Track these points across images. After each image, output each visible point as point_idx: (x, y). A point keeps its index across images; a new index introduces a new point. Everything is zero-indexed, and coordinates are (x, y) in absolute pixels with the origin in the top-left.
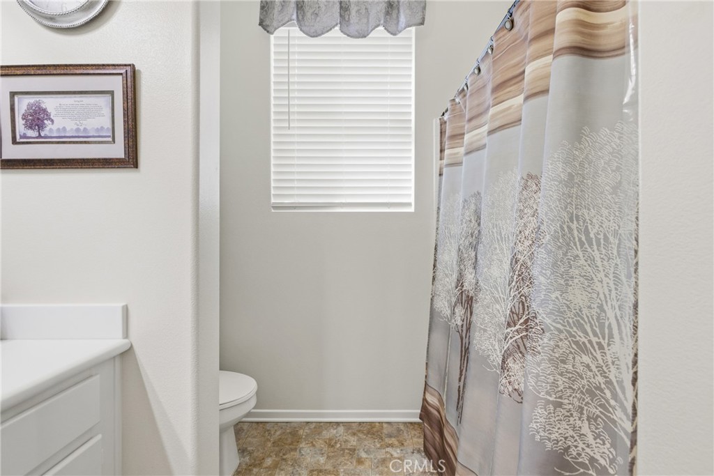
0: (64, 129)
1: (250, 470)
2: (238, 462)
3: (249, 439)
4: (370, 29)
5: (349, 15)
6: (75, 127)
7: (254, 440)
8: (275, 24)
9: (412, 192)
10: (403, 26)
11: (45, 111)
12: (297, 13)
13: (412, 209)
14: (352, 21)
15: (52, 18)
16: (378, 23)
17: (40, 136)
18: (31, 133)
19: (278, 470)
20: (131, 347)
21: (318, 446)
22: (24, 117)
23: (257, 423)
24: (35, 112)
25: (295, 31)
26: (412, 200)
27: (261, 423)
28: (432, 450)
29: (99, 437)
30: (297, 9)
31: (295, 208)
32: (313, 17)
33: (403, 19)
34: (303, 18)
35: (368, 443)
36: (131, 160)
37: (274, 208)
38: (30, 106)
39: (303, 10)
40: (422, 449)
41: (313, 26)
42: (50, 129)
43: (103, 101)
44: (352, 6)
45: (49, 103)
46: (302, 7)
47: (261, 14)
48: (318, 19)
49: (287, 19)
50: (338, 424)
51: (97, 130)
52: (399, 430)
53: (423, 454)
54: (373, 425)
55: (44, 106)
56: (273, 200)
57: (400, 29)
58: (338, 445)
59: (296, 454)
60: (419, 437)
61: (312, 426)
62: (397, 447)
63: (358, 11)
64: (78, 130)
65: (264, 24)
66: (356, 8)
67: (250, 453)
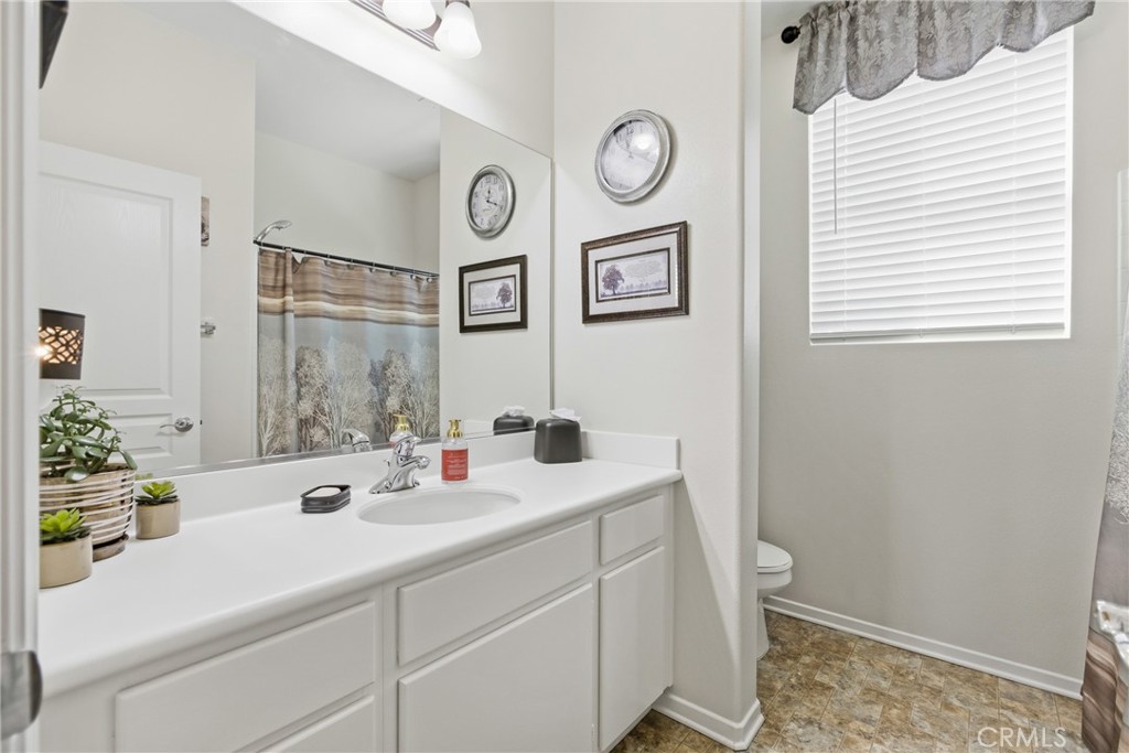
0: (632, 286)
1: (784, 660)
2: (767, 648)
3: (779, 630)
4: (974, 58)
5: (934, 49)
6: (639, 283)
7: (787, 633)
8: (815, 100)
9: (1067, 305)
10: (1043, 33)
11: (618, 272)
12: (848, 74)
13: (1066, 334)
14: (939, 56)
15: (623, 196)
16: (989, 44)
17: (615, 294)
18: (609, 292)
19: (819, 672)
20: (683, 478)
21: (878, 667)
22: (604, 280)
23: (789, 617)
24: (611, 275)
25: (845, 98)
26: (1066, 319)
27: (795, 618)
28: (1098, 737)
29: (662, 548)
30: (848, 69)
31: (844, 339)
32: (872, 71)
33: (1042, 22)
34: (857, 79)
35: (967, 691)
36: (683, 308)
37: (814, 340)
38: (608, 270)
39: (857, 67)
40: (1080, 735)
41: (873, 84)
42: (622, 287)
43: (661, 258)
44: (940, 34)
45: (621, 266)
46: (855, 63)
47: (796, 92)
48: (881, 72)
49: (833, 90)
50: (913, 654)
51: (656, 284)
52: (1030, 697)
53: (1080, 742)
54: (978, 674)
55: (617, 269)
56: (812, 331)
57: (1036, 38)
58: (912, 678)
59: (846, 666)
60: (1076, 719)
61: (871, 644)
62: (1025, 715)
63: (950, 38)
64: (641, 285)
65: (800, 104)
66: (947, 34)
67: (783, 644)
